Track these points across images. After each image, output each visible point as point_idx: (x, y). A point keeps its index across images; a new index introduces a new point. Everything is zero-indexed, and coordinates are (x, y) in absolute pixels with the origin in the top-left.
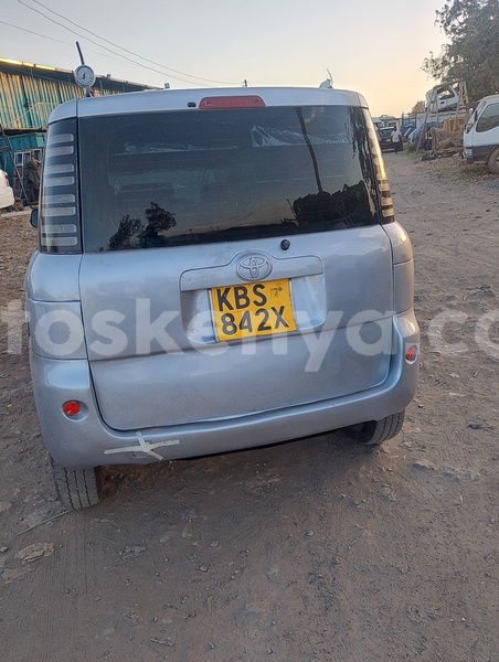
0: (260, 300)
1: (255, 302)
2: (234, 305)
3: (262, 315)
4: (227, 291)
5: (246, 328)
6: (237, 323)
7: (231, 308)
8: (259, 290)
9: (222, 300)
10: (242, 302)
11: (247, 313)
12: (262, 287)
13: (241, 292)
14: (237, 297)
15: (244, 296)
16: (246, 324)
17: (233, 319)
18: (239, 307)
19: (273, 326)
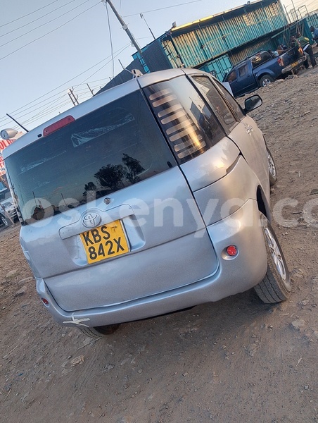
0: (106, 236)
1: (104, 237)
2: (93, 241)
3: (109, 244)
4: (88, 233)
5: (101, 254)
6: (97, 251)
7: (92, 243)
8: (104, 229)
9: (87, 239)
10: (97, 238)
11: (101, 245)
12: (106, 228)
13: (95, 233)
14: (94, 236)
15: (98, 235)
16: (101, 252)
17: (94, 249)
18: (96, 242)
19: (116, 252)
